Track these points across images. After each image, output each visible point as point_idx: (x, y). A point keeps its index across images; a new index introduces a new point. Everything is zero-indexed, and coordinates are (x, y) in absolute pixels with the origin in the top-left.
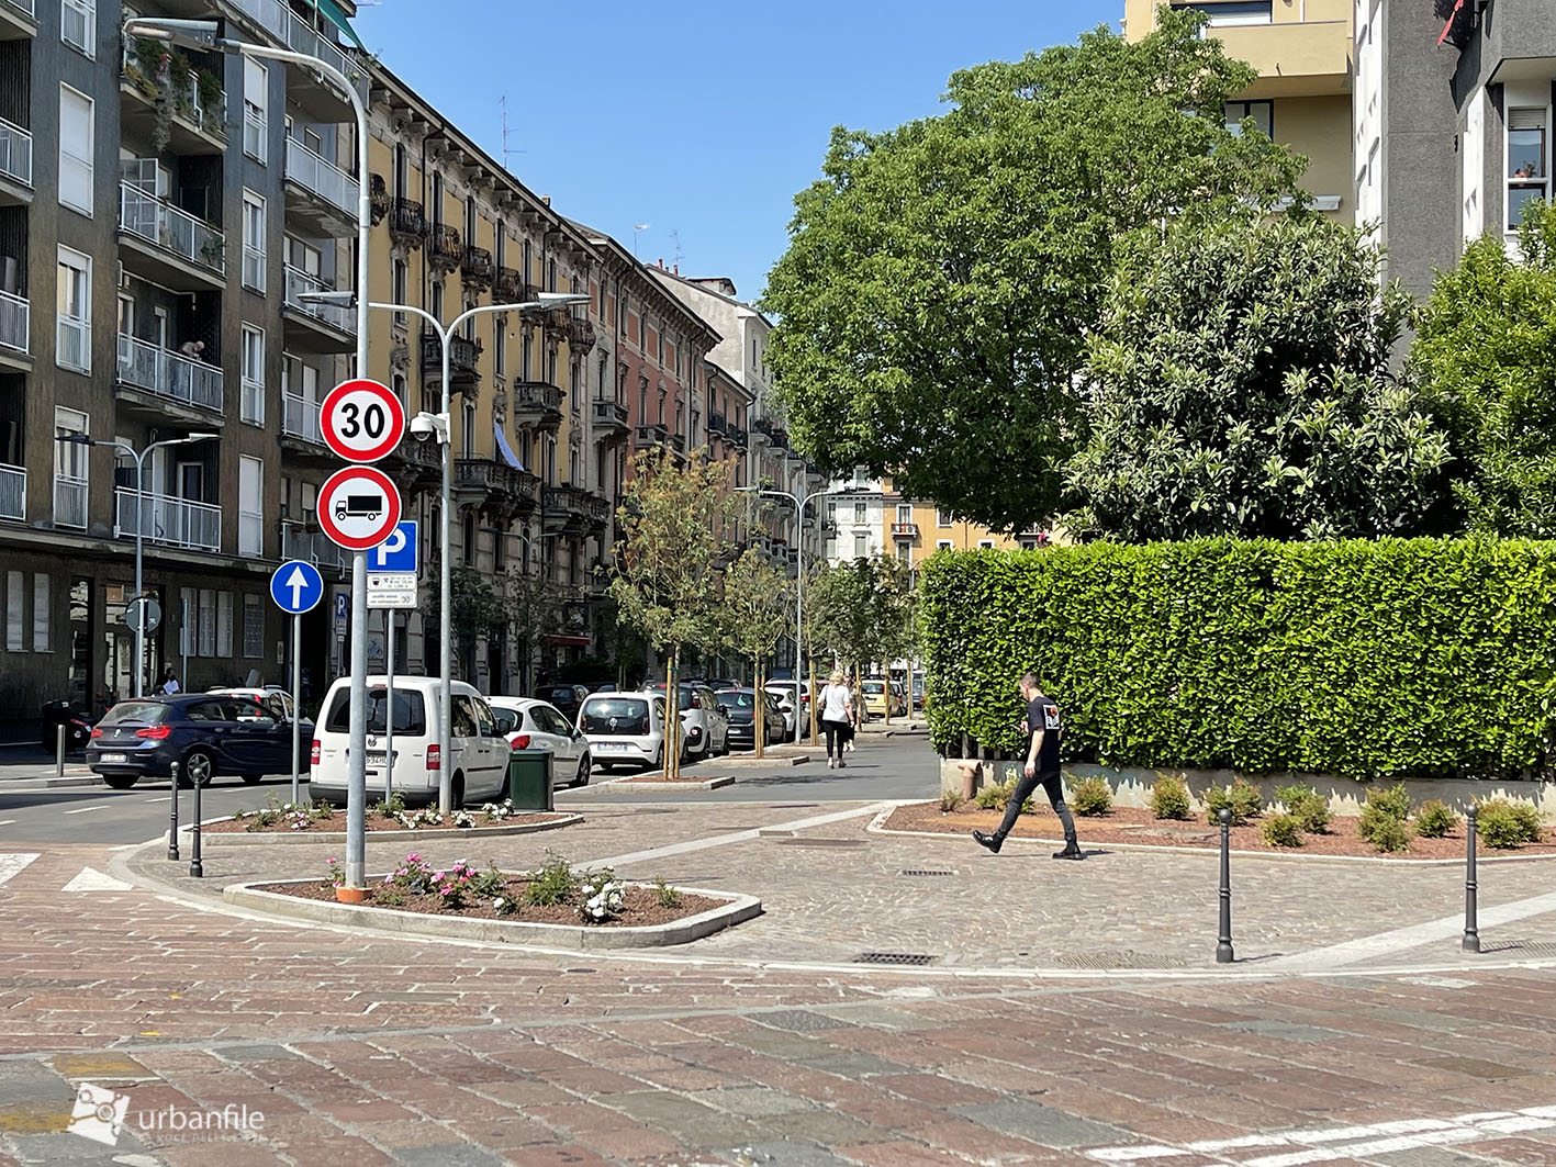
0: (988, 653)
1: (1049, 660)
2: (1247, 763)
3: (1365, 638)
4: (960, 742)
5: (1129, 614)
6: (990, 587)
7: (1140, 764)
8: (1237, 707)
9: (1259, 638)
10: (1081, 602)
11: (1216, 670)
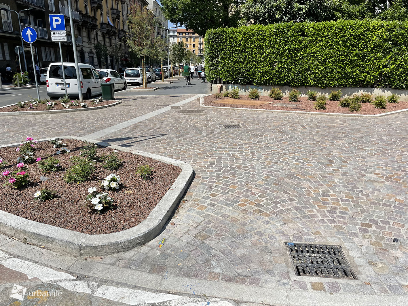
0: (225, 56)
1: (241, 57)
2: (294, 84)
3: (331, 49)
4: (217, 79)
5: (264, 44)
6: (226, 38)
7: (264, 85)
8: (292, 69)
9: (300, 50)
10: (251, 41)
11: (287, 59)
